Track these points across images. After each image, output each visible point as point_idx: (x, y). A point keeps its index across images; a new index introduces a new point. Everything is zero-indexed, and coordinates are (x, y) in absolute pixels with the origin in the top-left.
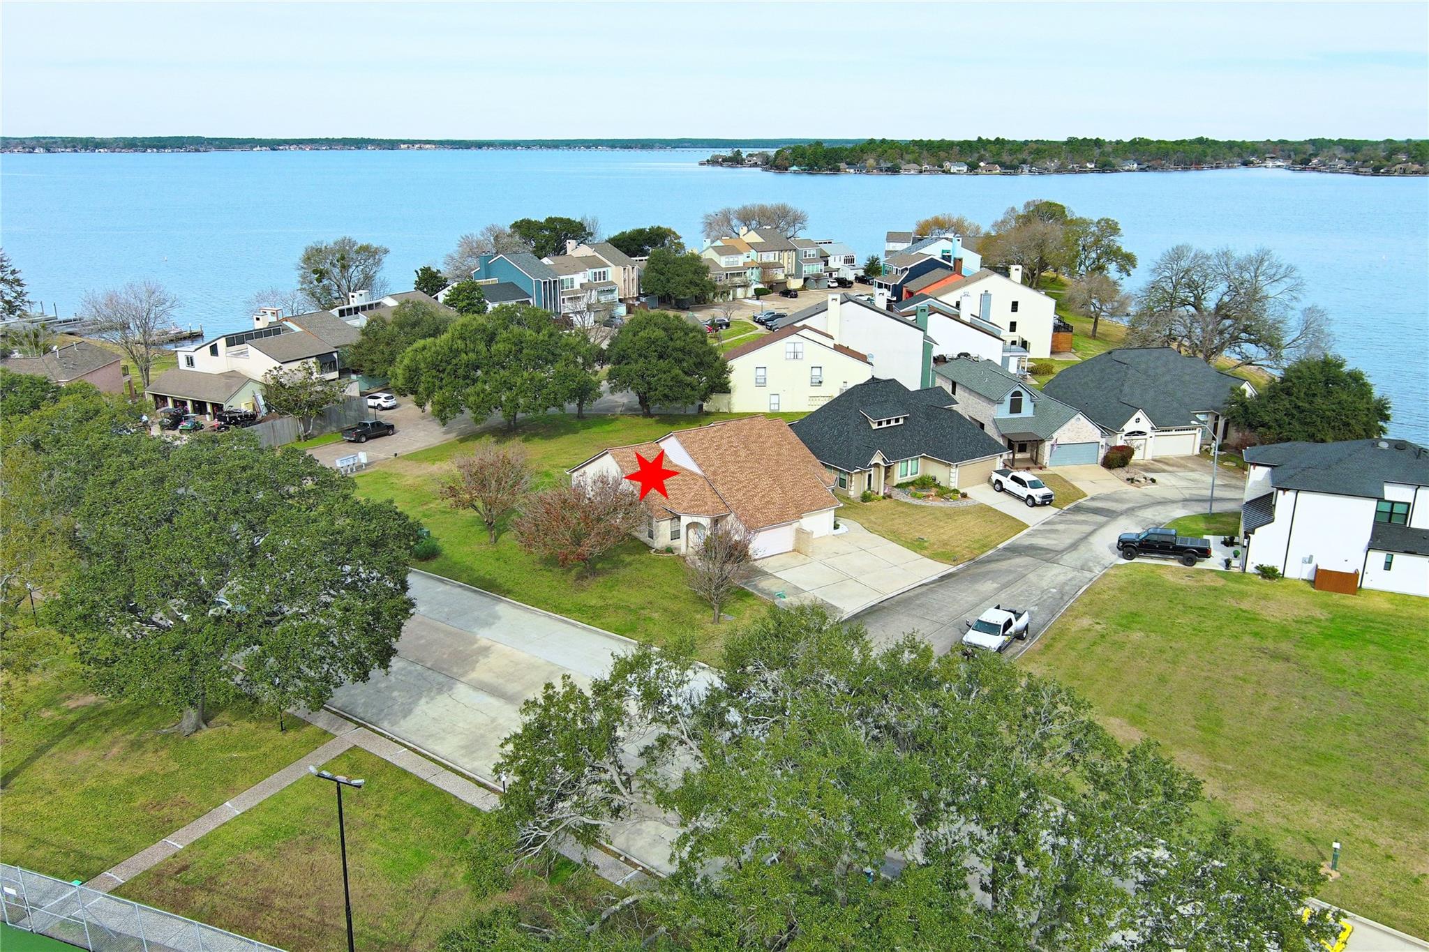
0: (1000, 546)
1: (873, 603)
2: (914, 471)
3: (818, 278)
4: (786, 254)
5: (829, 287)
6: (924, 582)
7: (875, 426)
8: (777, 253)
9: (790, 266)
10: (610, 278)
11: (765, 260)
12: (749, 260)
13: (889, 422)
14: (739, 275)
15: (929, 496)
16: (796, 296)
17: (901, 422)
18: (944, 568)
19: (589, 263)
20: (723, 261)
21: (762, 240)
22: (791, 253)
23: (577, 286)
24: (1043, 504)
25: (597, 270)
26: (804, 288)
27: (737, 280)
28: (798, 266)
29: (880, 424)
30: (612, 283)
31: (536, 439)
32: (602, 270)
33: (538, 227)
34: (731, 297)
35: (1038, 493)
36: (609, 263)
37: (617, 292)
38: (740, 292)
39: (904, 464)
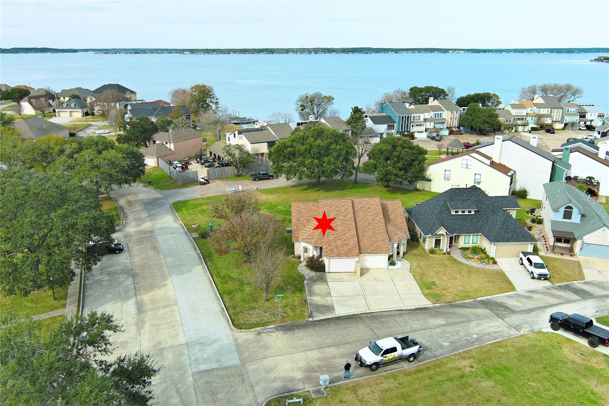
0: (479, 299)
1: (357, 313)
2: (475, 242)
3: (573, 124)
4: (556, 110)
5: (580, 129)
6: (403, 308)
7: (453, 213)
8: (550, 109)
9: (558, 117)
10: (444, 116)
11: (541, 113)
12: (532, 112)
13: (463, 212)
14: (522, 119)
15: (473, 258)
16: (553, 133)
17: (473, 213)
18: (426, 303)
19: (434, 109)
20: (514, 112)
21: (544, 102)
22: (559, 110)
23: (422, 119)
24: (539, 279)
25: (437, 113)
26: (564, 129)
27: (519, 122)
28: (563, 118)
29: (457, 212)
30: (444, 119)
31: (322, 191)
32: (439, 112)
33: (420, 90)
34: (514, 131)
35: (537, 271)
36: (444, 109)
37: (446, 123)
38: (520, 129)
39: (467, 237)
